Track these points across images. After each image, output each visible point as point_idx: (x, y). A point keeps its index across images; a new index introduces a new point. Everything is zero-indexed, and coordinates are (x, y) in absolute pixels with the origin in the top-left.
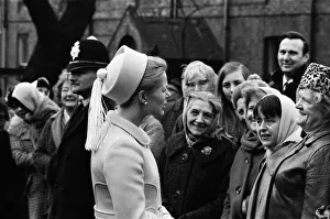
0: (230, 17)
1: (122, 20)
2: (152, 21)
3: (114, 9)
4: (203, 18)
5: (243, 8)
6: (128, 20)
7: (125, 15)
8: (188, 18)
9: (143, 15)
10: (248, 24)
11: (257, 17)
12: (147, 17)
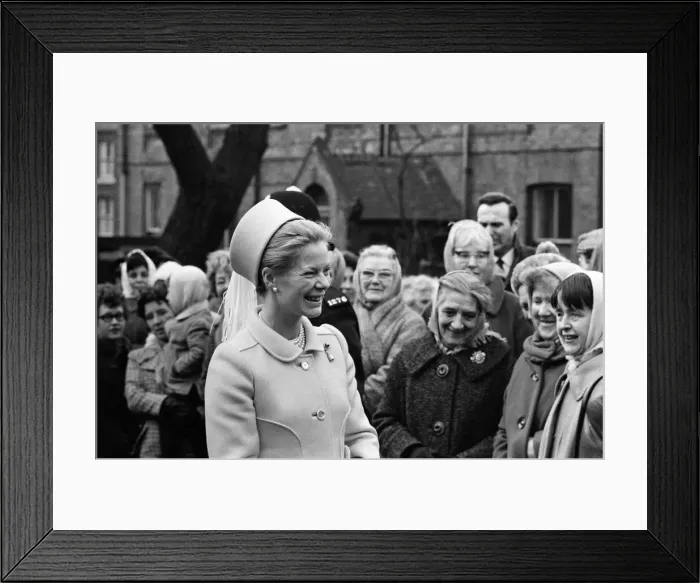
0: (471, 154)
1: (305, 160)
2: (353, 161)
3: (293, 143)
4: (430, 155)
5: (492, 139)
6: (315, 160)
7: (310, 153)
8: (407, 157)
9: (338, 151)
10: (500, 166)
11: (514, 153)
12: (345, 156)
